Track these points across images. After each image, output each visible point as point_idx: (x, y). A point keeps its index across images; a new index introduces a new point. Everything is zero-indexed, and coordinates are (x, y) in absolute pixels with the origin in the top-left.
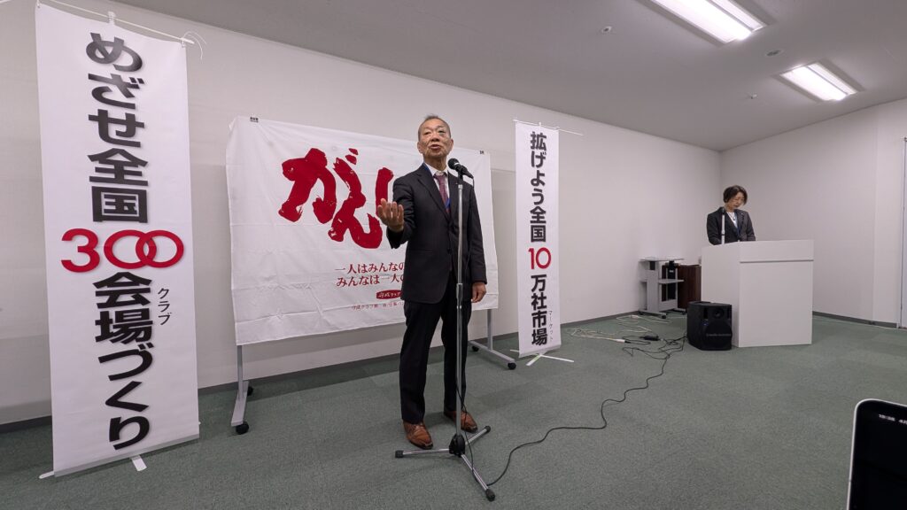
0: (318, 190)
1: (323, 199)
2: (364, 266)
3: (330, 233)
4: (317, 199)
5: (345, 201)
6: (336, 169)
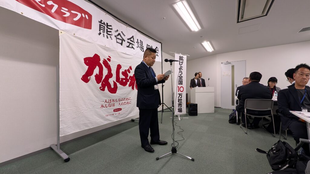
0: (96, 71)
1: (98, 74)
2: (111, 100)
3: (100, 88)
4: (96, 74)
5: (106, 76)
6: (103, 63)
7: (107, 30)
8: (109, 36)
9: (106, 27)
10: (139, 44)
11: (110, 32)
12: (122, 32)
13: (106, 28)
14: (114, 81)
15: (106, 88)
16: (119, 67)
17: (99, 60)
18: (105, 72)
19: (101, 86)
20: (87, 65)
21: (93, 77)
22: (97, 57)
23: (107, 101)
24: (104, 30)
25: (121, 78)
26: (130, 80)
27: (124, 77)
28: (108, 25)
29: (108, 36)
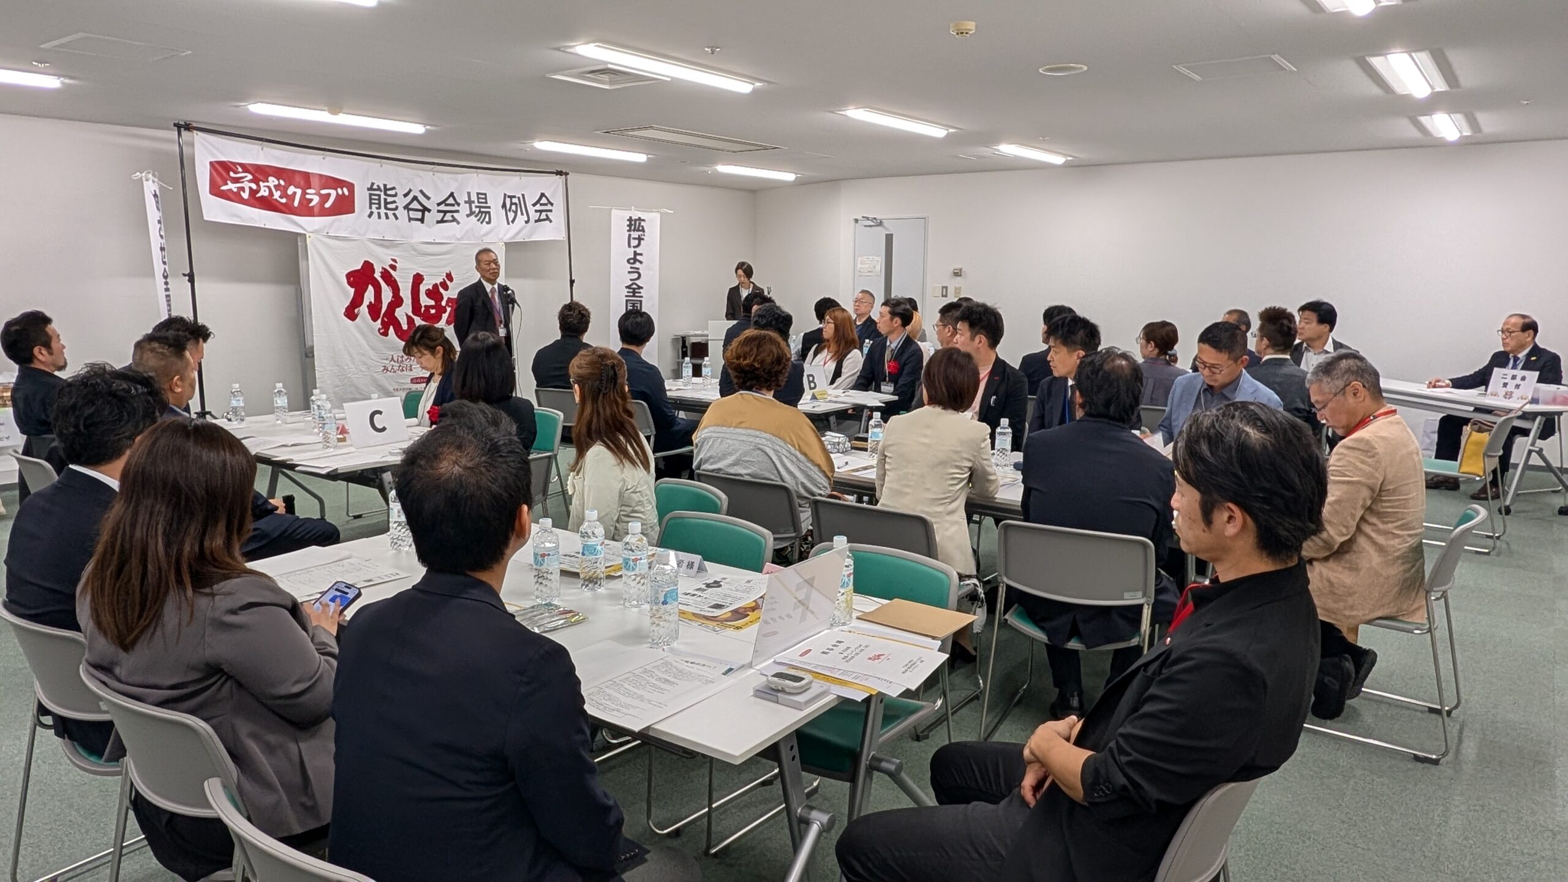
0: (369, 295)
1: (373, 301)
3: (379, 329)
4: (370, 302)
5: (389, 304)
6: (382, 277)
7: (385, 200)
8: (390, 213)
9: (382, 194)
10: (473, 205)
11: (394, 202)
12: (421, 192)
13: (383, 197)
14: (407, 315)
15: (391, 330)
16: (418, 279)
17: (373, 271)
18: (387, 295)
19: (380, 326)
20: (352, 287)
21: (364, 309)
22: (368, 267)
23: (396, 359)
24: (379, 204)
25: (425, 306)
26: (449, 309)
27: (432, 303)
28: (388, 187)
29: (388, 212)
